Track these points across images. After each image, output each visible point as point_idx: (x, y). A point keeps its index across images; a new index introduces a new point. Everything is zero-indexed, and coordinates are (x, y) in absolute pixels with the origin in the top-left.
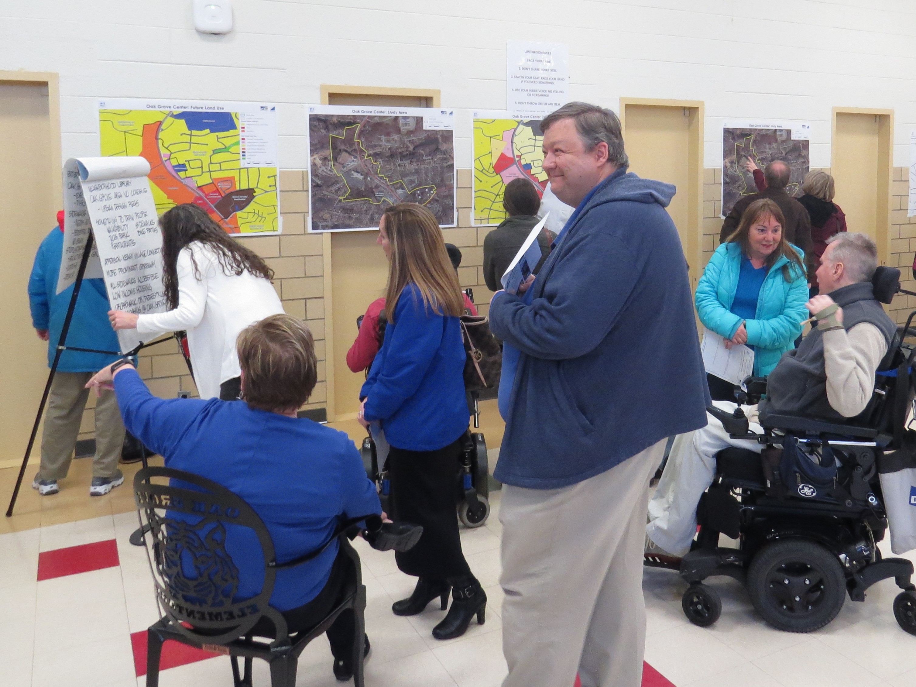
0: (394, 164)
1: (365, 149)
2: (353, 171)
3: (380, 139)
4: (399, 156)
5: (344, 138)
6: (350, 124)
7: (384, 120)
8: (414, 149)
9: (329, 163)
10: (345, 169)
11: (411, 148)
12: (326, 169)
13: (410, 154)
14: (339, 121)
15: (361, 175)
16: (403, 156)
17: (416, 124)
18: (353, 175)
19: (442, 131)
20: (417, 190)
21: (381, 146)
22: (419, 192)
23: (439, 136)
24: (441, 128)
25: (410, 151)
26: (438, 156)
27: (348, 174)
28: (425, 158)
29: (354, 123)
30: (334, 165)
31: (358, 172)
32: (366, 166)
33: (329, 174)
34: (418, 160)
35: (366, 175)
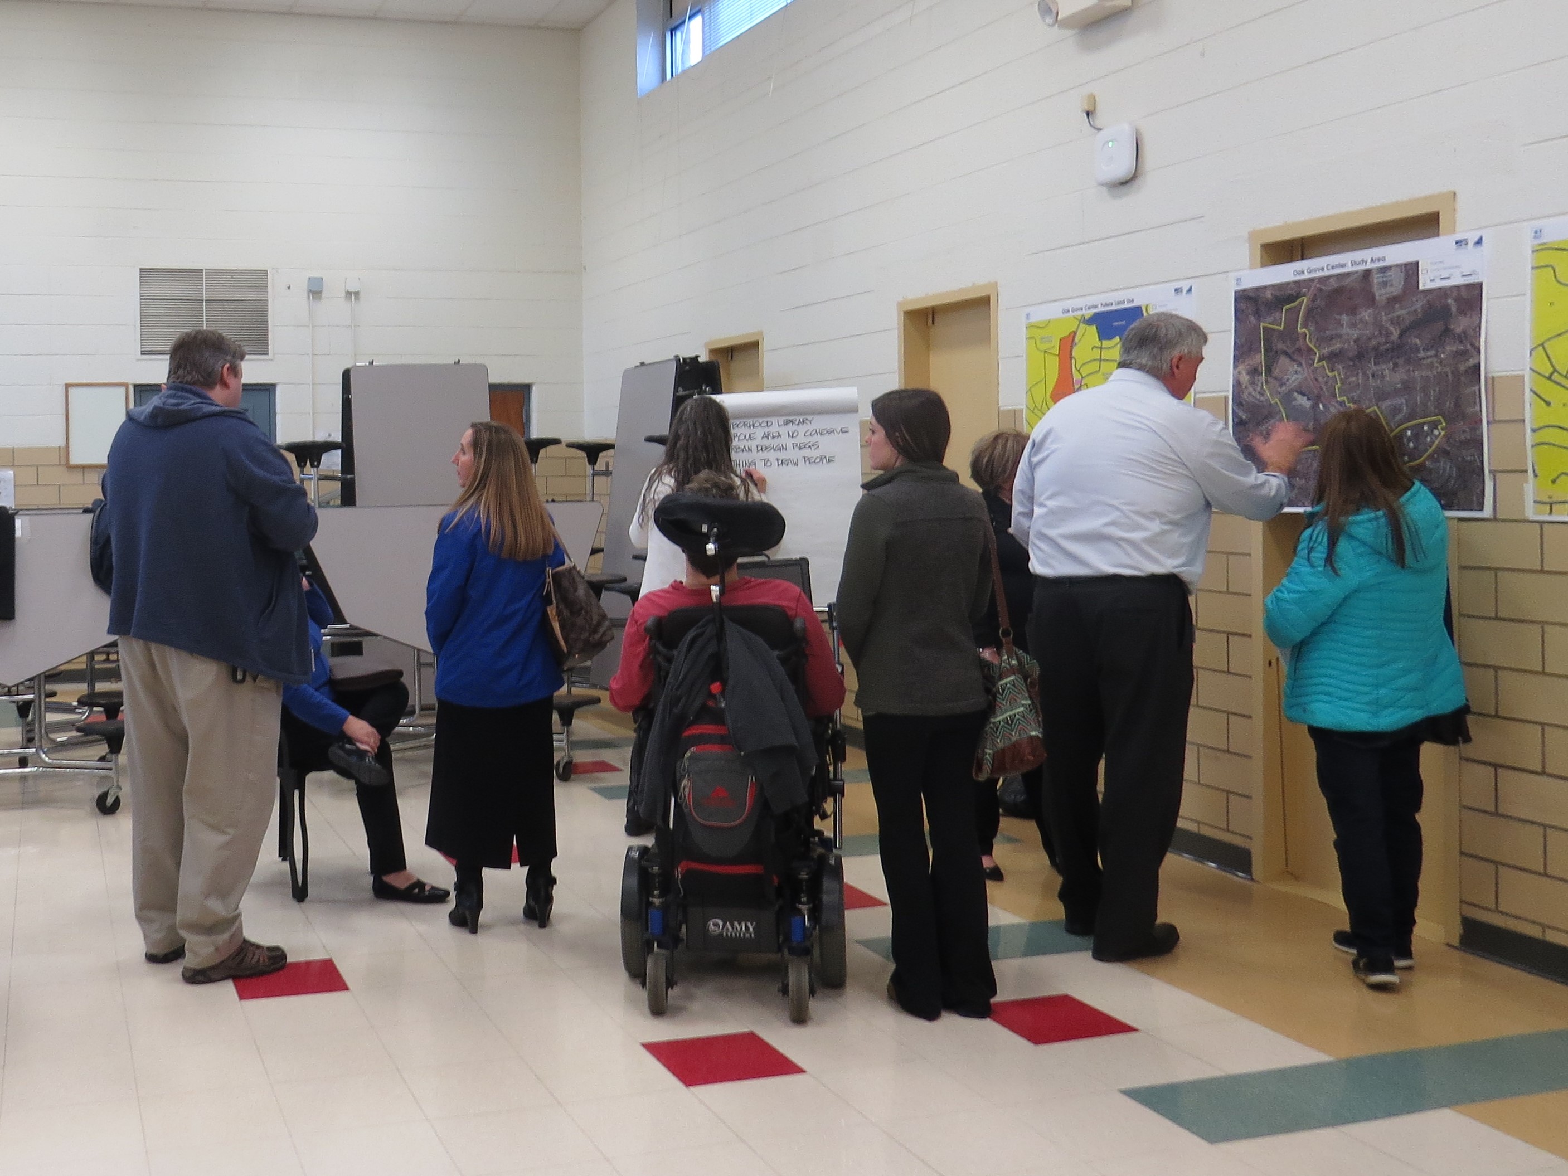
0: (1364, 374)
1: (1315, 346)
2: (1297, 392)
3: (1339, 323)
4: (1372, 354)
5: (1282, 328)
6: (1291, 299)
7: (1347, 281)
8: (1401, 336)
9: (1260, 377)
10: (1284, 388)
11: (1396, 333)
12: (1255, 390)
13: (1393, 349)
14: (1276, 297)
15: (1309, 399)
16: (1380, 356)
17: (1406, 280)
18: (1295, 399)
19: (1458, 288)
20: (1407, 428)
21: (1340, 336)
22: (1409, 433)
23: (1450, 301)
24: (1457, 280)
25: (1393, 343)
26: (1448, 348)
27: (1287, 399)
28: (1422, 354)
29: (1298, 295)
30: (1267, 382)
31: (1303, 394)
32: (1316, 380)
33: (1259, 400)
34: (1408, 361)
35: (1317, 399)
